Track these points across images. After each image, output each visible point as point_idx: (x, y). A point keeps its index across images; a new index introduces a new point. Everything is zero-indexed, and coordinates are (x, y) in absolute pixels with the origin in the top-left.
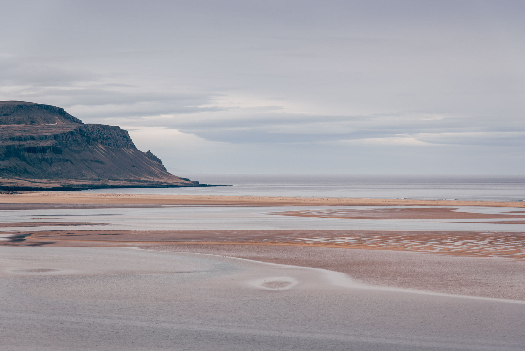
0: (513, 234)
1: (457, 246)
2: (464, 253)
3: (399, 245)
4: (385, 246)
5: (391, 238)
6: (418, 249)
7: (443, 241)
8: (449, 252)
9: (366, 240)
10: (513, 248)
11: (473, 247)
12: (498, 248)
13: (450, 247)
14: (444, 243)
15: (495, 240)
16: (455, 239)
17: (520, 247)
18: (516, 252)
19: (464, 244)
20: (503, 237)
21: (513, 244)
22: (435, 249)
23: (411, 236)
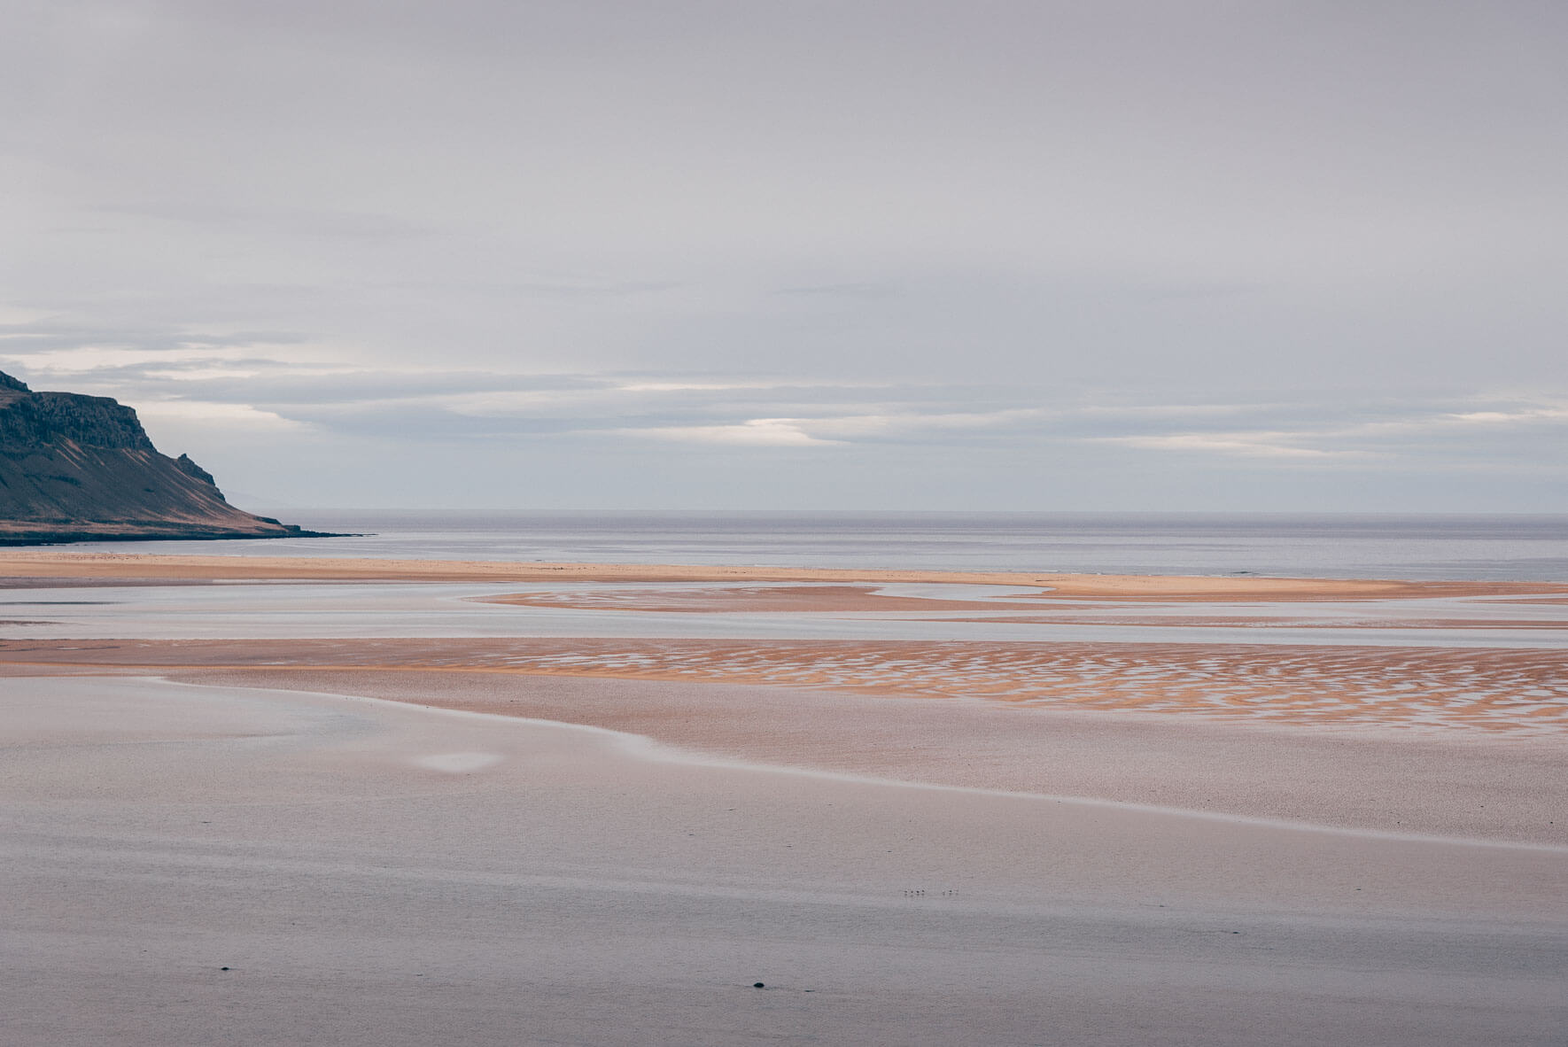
0: (1008, 646)
1: (881, 673)
2: (894, 688)
3: (750, 671)
4: (718, 673)
5: (732, 655)
6: (791, 680)
7: (850, 661)
8: (862, 687)
9: (675, 660)
10: (1006, 678)
11: (915, 675)
12: (970, 678)
13: (864, 676)
14: (852, 667)
15: (966, 660)
16: (876, 658)
17: (1019, 675)
18: (1011, 686)
19: (895, 668)
20: (984, 654)
21: (1006, 668)
22: (829, 680)
23: (777, 653)
